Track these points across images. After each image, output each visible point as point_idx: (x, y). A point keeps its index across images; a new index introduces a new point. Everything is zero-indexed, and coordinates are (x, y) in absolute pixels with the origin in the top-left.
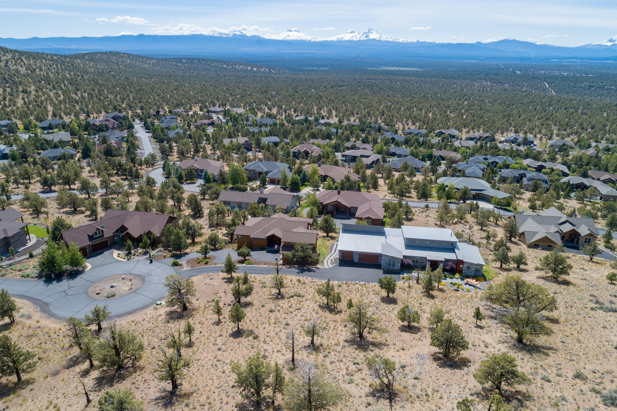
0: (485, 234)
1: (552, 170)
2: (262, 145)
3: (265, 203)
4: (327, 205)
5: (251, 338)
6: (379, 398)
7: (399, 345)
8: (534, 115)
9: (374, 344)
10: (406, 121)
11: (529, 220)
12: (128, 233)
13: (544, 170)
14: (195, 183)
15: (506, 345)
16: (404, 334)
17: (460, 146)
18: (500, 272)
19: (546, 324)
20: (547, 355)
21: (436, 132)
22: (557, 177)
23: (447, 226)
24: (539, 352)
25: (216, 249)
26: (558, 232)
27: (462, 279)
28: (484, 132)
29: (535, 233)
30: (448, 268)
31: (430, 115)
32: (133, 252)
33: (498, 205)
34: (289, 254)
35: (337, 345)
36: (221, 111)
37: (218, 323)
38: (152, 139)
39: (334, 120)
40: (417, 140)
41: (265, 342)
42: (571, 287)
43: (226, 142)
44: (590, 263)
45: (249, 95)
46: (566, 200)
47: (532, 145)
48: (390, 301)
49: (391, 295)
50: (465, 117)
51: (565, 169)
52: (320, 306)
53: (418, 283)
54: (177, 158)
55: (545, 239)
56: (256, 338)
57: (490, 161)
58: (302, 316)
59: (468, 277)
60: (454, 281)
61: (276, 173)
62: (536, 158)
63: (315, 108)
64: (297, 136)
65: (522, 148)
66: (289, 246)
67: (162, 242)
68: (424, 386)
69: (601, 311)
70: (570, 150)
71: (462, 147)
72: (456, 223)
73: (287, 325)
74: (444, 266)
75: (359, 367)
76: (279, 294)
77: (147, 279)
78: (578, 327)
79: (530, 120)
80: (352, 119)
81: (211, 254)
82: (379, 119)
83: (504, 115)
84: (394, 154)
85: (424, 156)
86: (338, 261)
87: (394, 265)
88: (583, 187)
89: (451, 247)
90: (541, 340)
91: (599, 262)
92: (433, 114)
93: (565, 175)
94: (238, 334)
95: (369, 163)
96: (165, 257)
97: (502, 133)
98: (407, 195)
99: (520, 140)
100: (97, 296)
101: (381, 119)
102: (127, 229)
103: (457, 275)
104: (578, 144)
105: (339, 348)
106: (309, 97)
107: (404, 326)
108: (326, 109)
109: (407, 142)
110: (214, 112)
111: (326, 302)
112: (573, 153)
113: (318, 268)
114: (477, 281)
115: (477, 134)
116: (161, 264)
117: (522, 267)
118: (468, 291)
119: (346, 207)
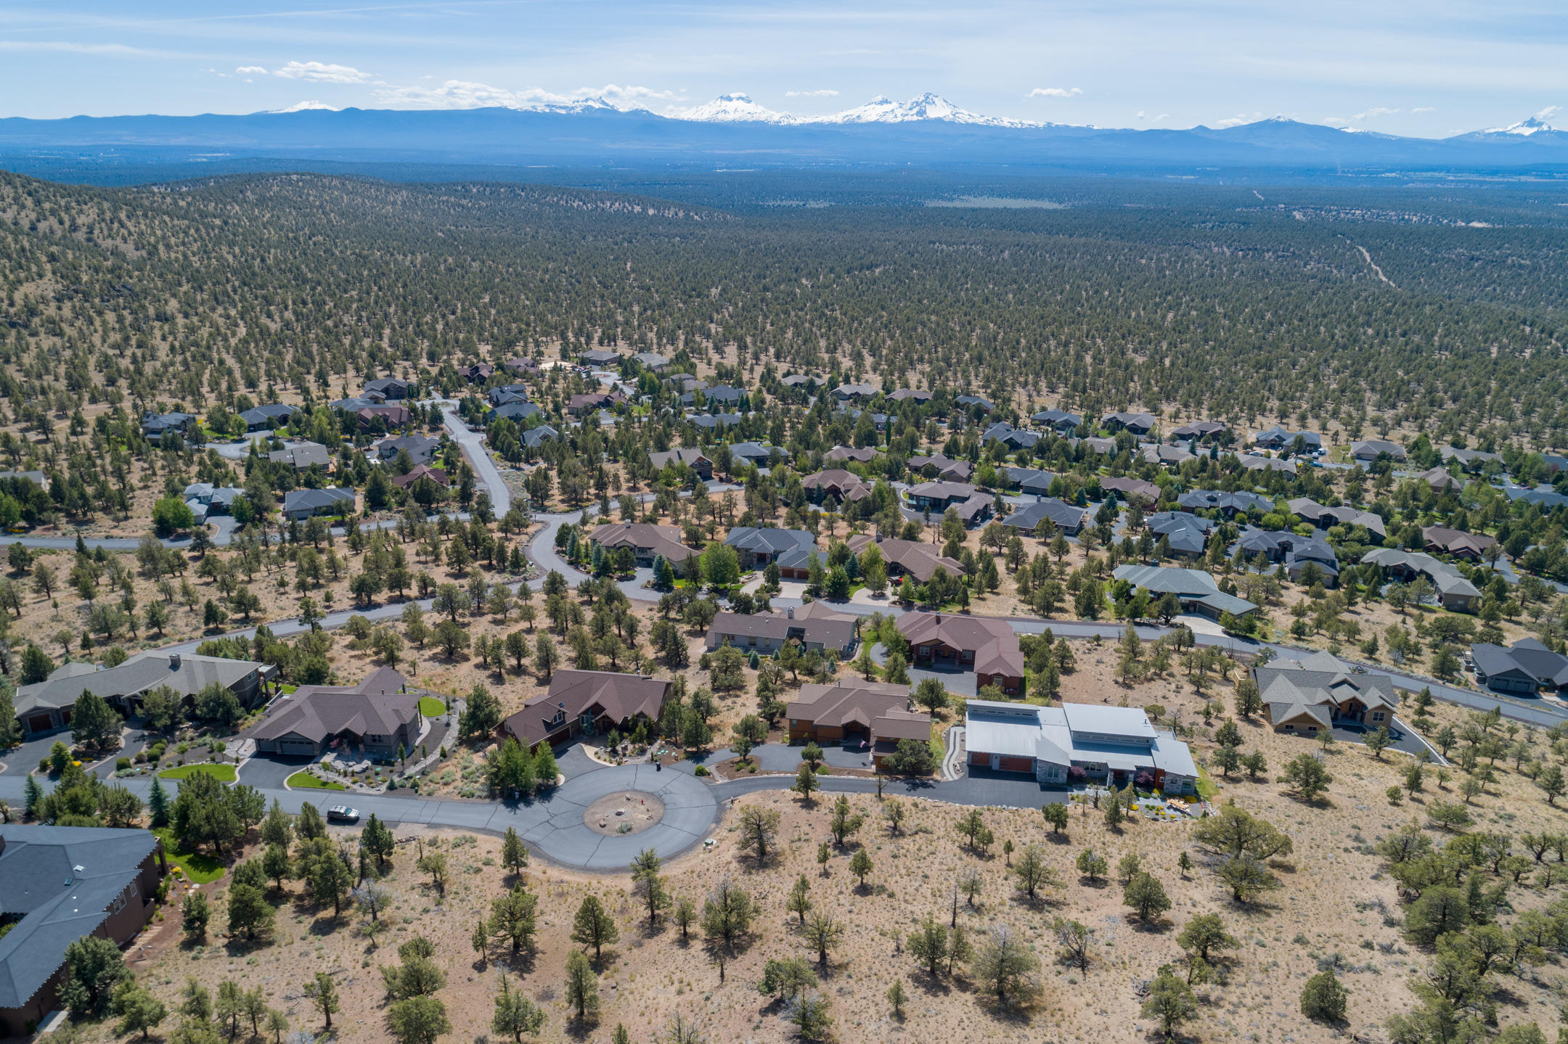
0: (1202, 704)
1: (1350, 528)
2: (733, 466)
3: (801, 638)
4: (918, 645)
5: (885, 896)
6: (1069, 966)
7: (1083, 904)
8: (1326, 361)
9: (1050, 904)
10: (1036, 384)
11: (1281, 678)
12: (606, 717)
13: (1333, 529)
14: (633, 578)
15: (1219, 903)
16: (1086, 889)
17: (1157, 459)
18: (1224, 784)
19: (1276, 873)
20: (1269, 915)
21: (1106, 416)
22: (1356, 547)
23: (1136, 686)
24: (1259, 911)
25: (756, 744)
26: (1327, 702)
27: (1164, 800)
28: (1211, 417)
29: (1288, 706)
30: (1141, 780)
31: (1088, 359)
32: (619, 748)
33: (1232, 628)
34: (889, 757)
35: (1002, 904)
36: (612, 361)
37: (826, 874)
38: (491, 451)
39: (872, 384)
40: (1064, 449)
41: (906, 901)
42: (1328, 813)
43: (659, 461)
44: (1374, 763)
45: (659, 306)
46: (1372, 605)
47: (1315, 454)
48: (1059, 838)
49: (1060, 830)
50: (1167, 362)
51: (1375, 524)
52: (960, 847)
53: (1096, 806)
54: (563, 501)
55: (1304, 717)
56: (891, 895)
57: (1222, 504)
58: (941, 863)
59: (1172, 796)
60: (1151, 802)
61: (794, 558)
62: (1319, 495)
63: (823, 343)
64: (805, 441)
65: (1292, 464)
66: (888, 744)
67: (661, 730)
68: (1119, 953)
69: (1357, 853)
70: (1397, 465)
71: (1162, 460)
72: (1152, 679)
73: (926, 877)
74: (1136, 777)
75: (1039, 931)
76: (895, 828)
77: (667, 798)
78: (1317, 878)
79: (1316, 378)
80: (913, 378)
81: (754, 752)
82: (972, 378)
83: (1258, 362)
84: (1016, 487)
85: (1081, 494)
86: (967, 769)
87: (1056, 775)
88: (1405, 575)
89: (1145, 746)
90: (1264, 897)
91: (1392, 758)
92: (1094, 358)
93: (1376, 540)
94: (864, 890)
95: (969, 517)
96: (676, 758)
97: (1251, 420)
98: (1056, 604)
99: (1289, 441)
100: (604, 831)
101: (977, 376)
102: (604, 709)
103: (1156, 793)
104: (1415, 452)
105: (1006, 909)
106: (802, 309)
107: (1084, 878)
108: (847, 347)
109: (1042, 450)
110: (597, 363)
111: (968, 842)
112: (1404, 476)
113: (937, 781)
114: (1186, 802)
115: (1193, 426)
116: (678, 773)
117: (1259, 774)
118: (1173, 820)
119: (955, 651)
